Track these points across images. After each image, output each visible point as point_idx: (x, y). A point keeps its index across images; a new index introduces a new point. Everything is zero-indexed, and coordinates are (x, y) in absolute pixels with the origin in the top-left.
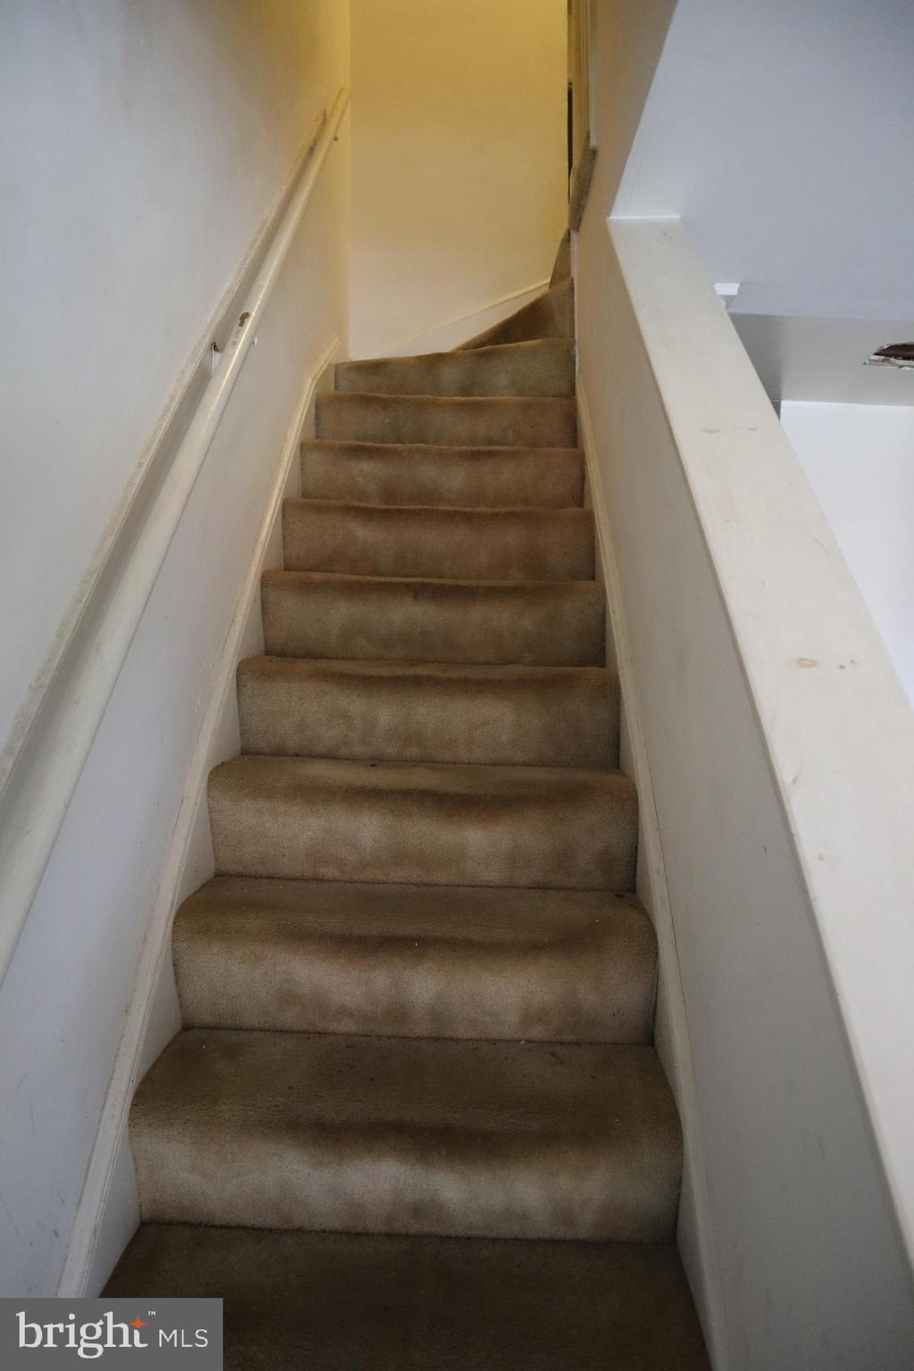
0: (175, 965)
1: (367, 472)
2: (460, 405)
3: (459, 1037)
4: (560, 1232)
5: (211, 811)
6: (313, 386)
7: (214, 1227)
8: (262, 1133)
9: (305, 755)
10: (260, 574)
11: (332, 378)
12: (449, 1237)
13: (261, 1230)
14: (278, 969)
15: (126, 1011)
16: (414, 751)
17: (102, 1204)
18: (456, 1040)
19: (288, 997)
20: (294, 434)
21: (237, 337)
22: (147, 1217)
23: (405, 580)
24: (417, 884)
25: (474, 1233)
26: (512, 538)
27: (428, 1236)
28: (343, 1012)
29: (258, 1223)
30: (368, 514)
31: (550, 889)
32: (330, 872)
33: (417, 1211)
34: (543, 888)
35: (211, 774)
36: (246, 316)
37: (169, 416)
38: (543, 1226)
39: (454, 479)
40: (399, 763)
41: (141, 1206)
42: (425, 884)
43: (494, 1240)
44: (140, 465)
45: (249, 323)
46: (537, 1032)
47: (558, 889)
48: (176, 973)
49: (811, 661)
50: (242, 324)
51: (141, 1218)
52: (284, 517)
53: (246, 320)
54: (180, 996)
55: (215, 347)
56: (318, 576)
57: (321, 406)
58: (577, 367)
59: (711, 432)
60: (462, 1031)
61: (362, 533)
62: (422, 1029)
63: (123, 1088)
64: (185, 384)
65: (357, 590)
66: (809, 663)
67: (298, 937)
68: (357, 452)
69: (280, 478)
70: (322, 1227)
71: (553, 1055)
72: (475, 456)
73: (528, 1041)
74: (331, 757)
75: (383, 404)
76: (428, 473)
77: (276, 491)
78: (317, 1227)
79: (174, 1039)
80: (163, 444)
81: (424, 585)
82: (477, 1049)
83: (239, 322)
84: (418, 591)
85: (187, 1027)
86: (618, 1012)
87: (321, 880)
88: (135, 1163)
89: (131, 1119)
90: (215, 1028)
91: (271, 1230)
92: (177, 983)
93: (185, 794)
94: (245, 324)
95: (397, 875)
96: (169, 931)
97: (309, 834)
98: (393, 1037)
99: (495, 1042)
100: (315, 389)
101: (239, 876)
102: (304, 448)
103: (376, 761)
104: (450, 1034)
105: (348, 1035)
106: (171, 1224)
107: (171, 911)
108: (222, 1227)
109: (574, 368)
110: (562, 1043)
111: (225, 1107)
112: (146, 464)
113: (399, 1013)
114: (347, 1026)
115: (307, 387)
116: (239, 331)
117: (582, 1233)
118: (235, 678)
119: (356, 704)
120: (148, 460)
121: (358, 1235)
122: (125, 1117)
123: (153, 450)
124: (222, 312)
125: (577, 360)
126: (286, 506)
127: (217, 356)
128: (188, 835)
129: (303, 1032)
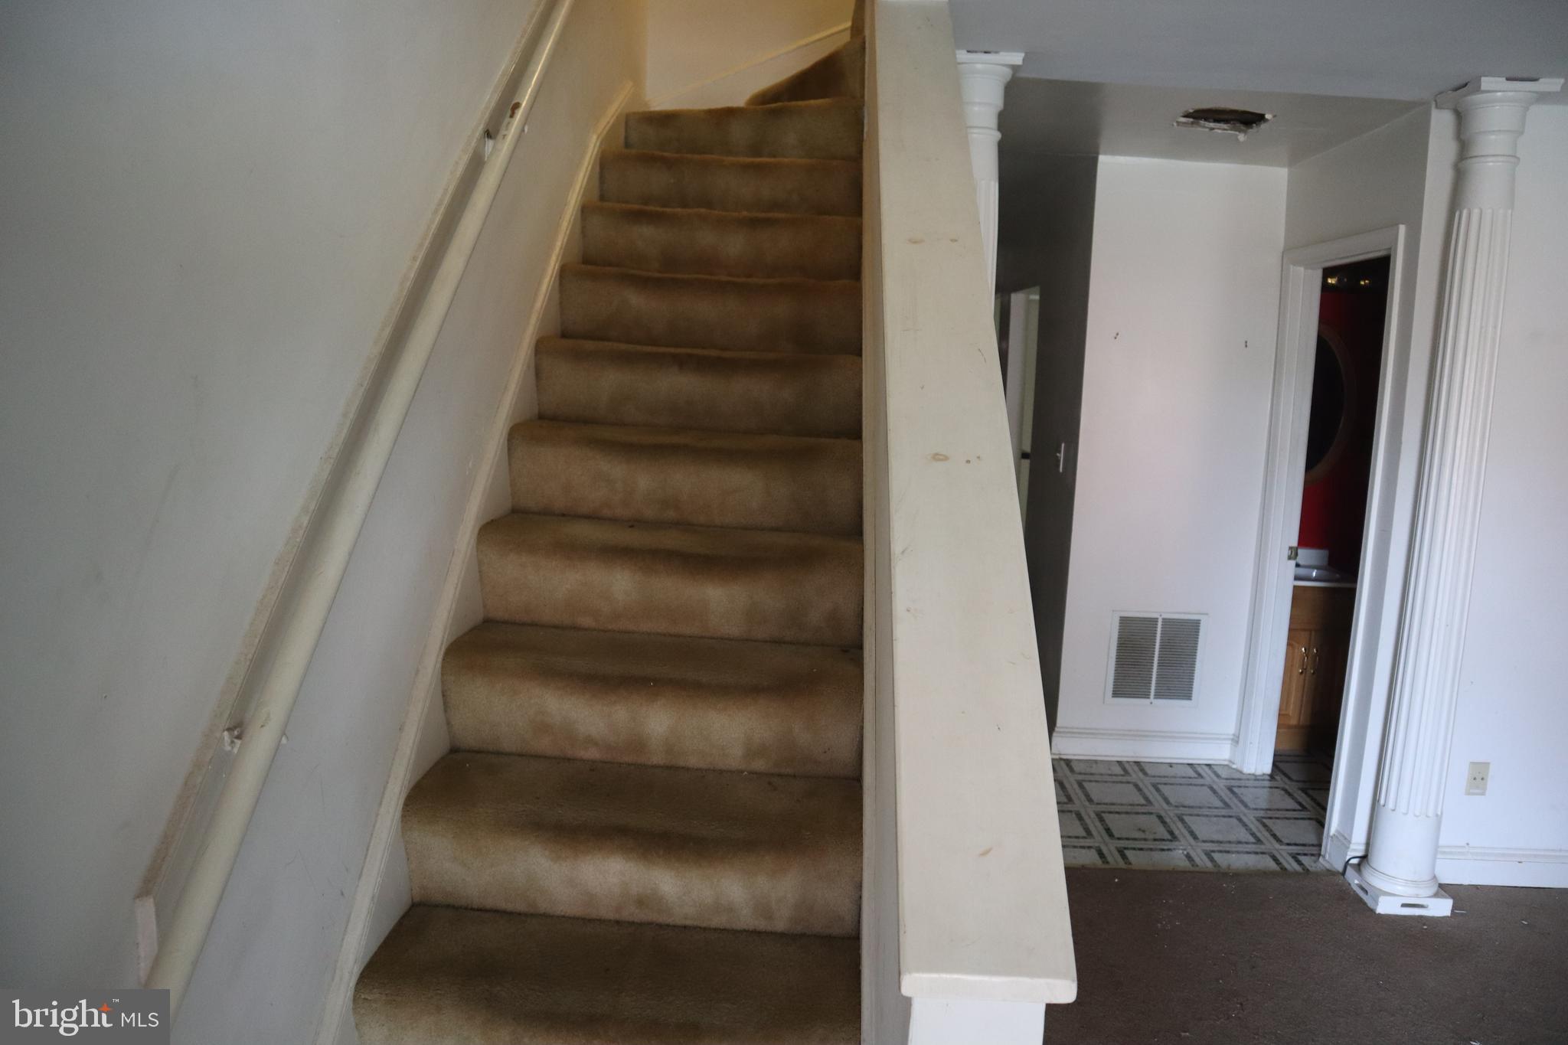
0: (443, 696)
1: (646, 237)
2: (746, 167)
3: (691, 766)
4: (762, 925)
5: (480, 563)
6: (598, 144)
7: (472, 909)
8: (512, 831)
9: (569, 515)
10: (534, 342)
11: (623, 130)
12: (668, 926)
13: (511, 913)
14: (532, 701)
15: (400, 729)
16: (671, 514)
17: (379, 879)
18: (688, 769)
19: (543, 728)
20: (575, 196)
21: (507, 130)
22: (417, 899)
23: (672, 350)
24: (665, 635)
25: (688, 923)
26: (782, 309)
27: (650, 924)
28: (590, 741)
29: (510, 907)
30: (643, 283)
31: (784, 643)
32: (586, 621)
33: (641, 902)
34: (777, 642)
35: (480, 530)
36: (517, 106)
37: (442, 210)
38: (746, 919)
39: (734, 245)
40: (657, 525)
41: (412, 890)
42: (670, 635)
43: (705, 929)
44: (414, 259)
45: (520, 114)
46: (759, 765)
47: (791, 643)
48: (445, 703)
49: (944, 455)
50: (512, 116)
51: (412, 900)
52: (561, 284)
53: (516, 111)
54: (448, 723)
55: (489, 134)
56: (590, 345)
57: (605, 163)
58: (866, 130)
59: (915, 242)
60: (693, 761)
61: (637, 301)
62: (657, 758)
63: (397, 790)
64: (458, 176)
65: (626, 359)
66: (941, 457)
67: (550, 673)
68: (638, 216)
69: (559, 244)
70: (563, 914)
71: (770, 783)
72: (753, 223)
73: (750, 773)
74: (592, 517)
75: (668, 164)
76: (706, 238)
77: (554, 258)
78: (558, 913)
79: (443, 758)
80: (436, 236)
81: (690, 356)
82: (704, 776)
83: (509, 113)
84: (682, 362)
85: (454, 750)
86: (829, 749)
87: (576, 628)
88: (407, 854)
89: (403, 816)
90: (479, 752)
91: (520, 914)
92: (445, 711)
93: (456, 547)
94: (515, 115)
95: (646, 626)
96: (439, 665)
97: (567, 586)
98: (632, 764)
99: (721, 772)
100: (600, 146)
101: (505, 622)
102: (586, 210)
103: (635, 523)
104: (682, 763)
105: (594, 762)
106: (436, 906)
107: (440, 649)
108: (479, 910)
109: (863, 131)
110: (780, 775)
111: (481, 810)
112: (420, 257)
113: (639, 744)
114: (592, 754)
115: (592, 146)
116: (509, 123)
117: (780, 925)
118: (506, 442)
119: (616, 469)
120: (422, 253)
121: (591, 921)
122: (398, 814)
123: (427, 243)
124: (496, 97)
125: (866, 121)
126: (564, 272)
127: (490, 143)
128: (457, 584)
129: (555, 758)
